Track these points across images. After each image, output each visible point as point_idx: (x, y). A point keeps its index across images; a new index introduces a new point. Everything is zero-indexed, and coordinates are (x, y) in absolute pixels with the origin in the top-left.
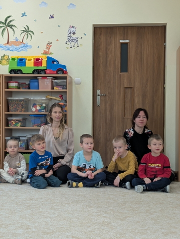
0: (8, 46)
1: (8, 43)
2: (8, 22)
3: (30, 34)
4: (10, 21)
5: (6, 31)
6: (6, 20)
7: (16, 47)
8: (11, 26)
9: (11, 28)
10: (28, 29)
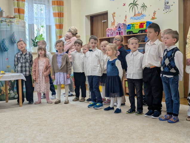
0: (135, 17)
1: (135, 15)
2: (135, 2)
3: (145, 8)
4: (136, 2)
5: (134, 8)
6: (134, 1)
7: (138, 17)
8: (136, 5)
9: (136, 6)
10: (144, 5)
